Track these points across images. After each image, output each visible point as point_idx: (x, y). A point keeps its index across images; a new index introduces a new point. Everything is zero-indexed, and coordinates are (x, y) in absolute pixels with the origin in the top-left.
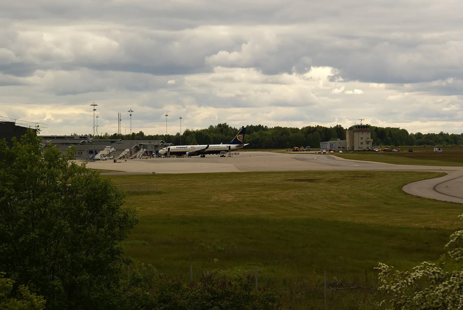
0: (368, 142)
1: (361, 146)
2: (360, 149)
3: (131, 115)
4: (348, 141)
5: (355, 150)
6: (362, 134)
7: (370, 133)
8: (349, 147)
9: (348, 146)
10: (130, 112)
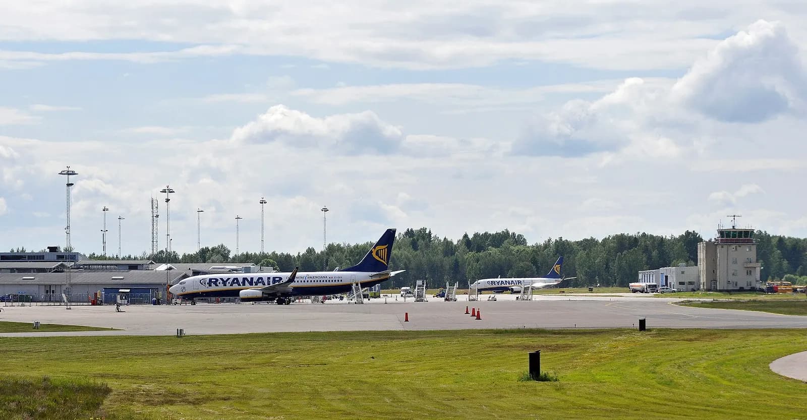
0: (749, 270)
1: (732, 279)
2: (730, 288)
3: (168, 200)
4: (702, 265)
5: (718, 289)
6: (736, 249)
7: (754, 248)
8: (705, 281)
9: (703, 279)
10: (166, 192)
